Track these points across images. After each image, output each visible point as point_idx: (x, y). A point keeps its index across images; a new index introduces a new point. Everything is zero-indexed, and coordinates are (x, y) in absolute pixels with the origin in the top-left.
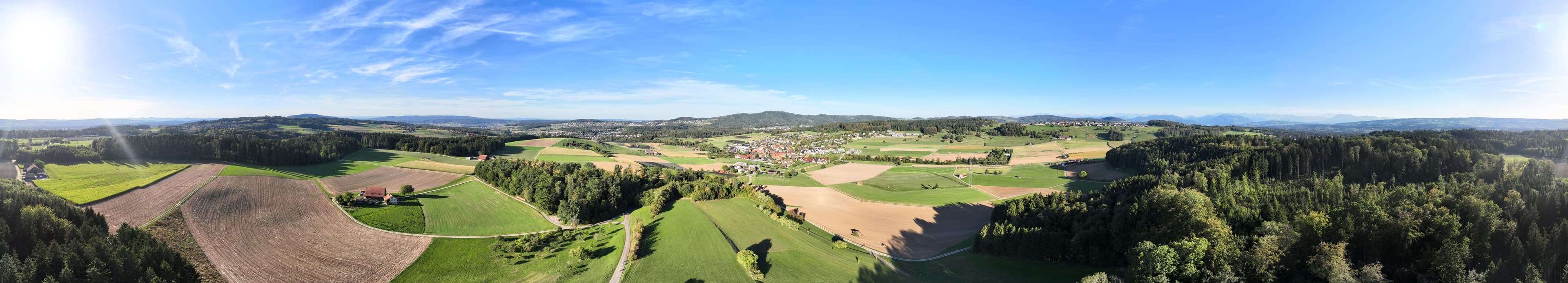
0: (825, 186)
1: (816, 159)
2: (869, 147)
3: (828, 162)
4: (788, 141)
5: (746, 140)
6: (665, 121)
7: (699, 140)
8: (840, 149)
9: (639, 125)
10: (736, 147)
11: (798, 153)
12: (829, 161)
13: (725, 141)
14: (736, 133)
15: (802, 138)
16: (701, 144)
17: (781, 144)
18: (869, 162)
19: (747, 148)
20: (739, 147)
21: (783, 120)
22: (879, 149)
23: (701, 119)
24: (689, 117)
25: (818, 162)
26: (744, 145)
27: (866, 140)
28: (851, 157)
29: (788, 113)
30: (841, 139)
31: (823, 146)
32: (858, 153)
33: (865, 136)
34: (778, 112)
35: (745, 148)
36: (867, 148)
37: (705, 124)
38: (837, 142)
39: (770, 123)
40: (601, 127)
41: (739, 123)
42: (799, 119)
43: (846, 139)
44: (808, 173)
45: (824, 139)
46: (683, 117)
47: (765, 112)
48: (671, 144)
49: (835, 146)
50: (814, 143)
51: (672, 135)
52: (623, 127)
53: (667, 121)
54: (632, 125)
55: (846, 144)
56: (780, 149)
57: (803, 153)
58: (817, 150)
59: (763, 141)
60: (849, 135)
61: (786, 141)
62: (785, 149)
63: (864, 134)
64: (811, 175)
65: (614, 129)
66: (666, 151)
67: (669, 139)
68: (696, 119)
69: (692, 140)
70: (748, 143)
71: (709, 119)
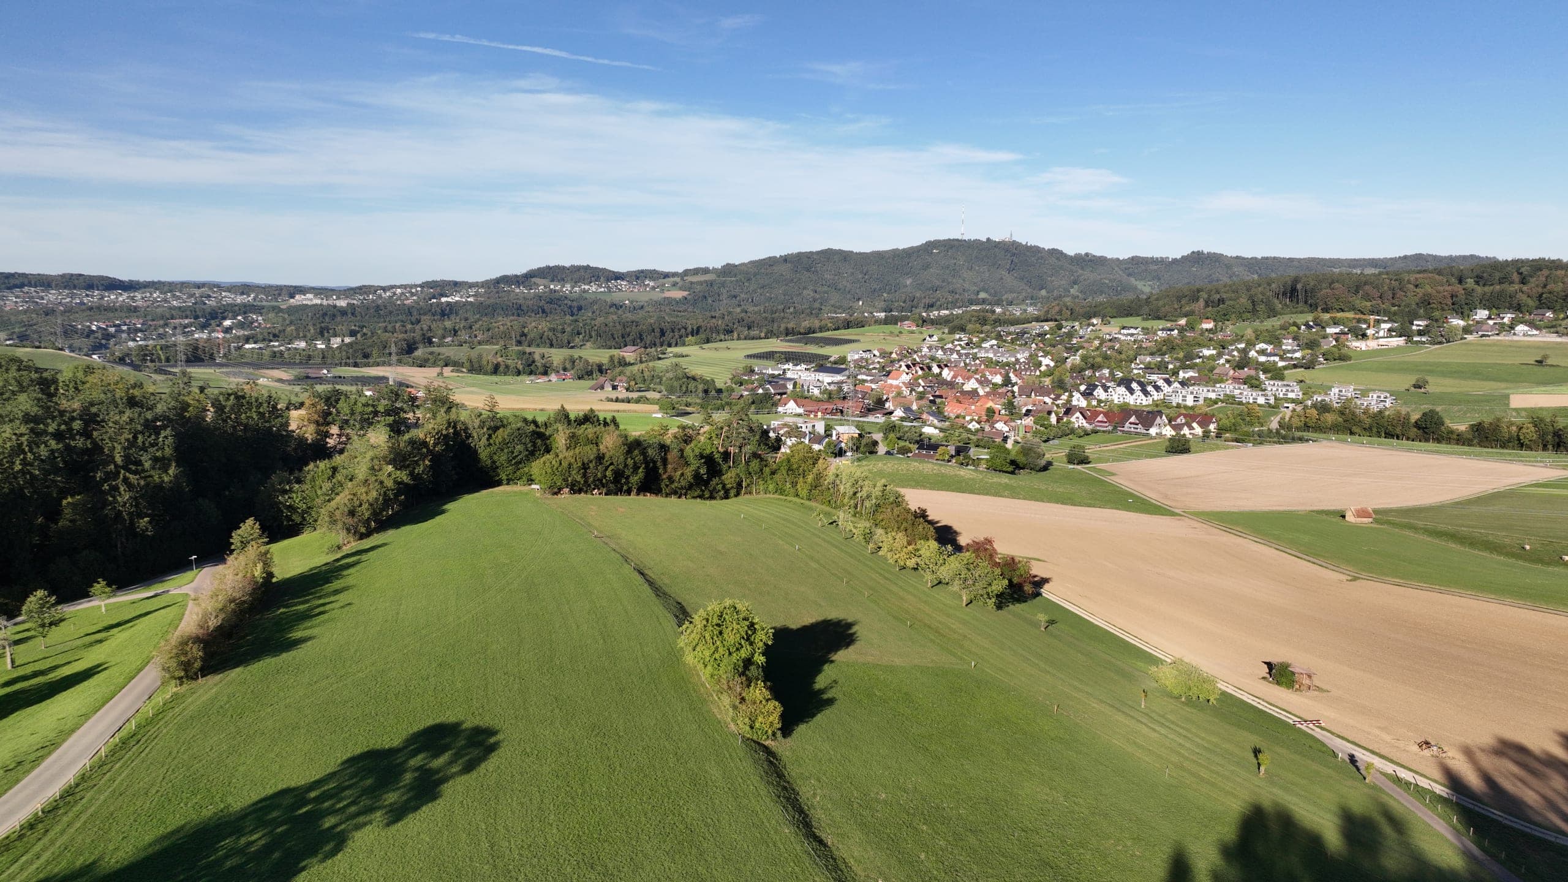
0: (1173, 514)
1: (1147, 417)
2: (1436, 385)
3: (1206, 435)
4: (1022, 356)
5: (834, 352)
6: (471, 285)
7: (629, 354)
8: (1274, 388)
9: (342, 303)
10: (789, 375)
11: (1065, 397)
12: (1212, 427)
13: (740, 355)
14: (791, 325)
15: (1090, 341)
16: (635, 368)
17: (989, 363)
18: (1431, 445)
19: (838, 378)
20: (798, 373)
21: (1009, 280)
22: (1507, 397)
23: (638, 276)
24: (587, 268)
25: (1153, 431)
26: (821, 368)
27: (1429, 353)
28: (1329, 418)
29: (1035, 250)
30: (1288, 344)
31: (1191, 374)
32: (1375, 402)
33: (1420, 333)
34: (990, 246)
35: (827, 378)
36: (1430, 388)
37: (657, 295)
38: (1262, 359)
39: (952, 292)
40: (136, 309)
41: (808, 293)
42: (1088, 275)
43: (1312, 345)
44: (1100, 466)
45: (1200, 345)
46: (557, 267)
47: (930, 245)
48: (496, 370)
49: (1253, 373)
50: (1148, 359)
51: (505, 335)
52: (259, 310)
53: (485, 284)
54: (310, 299)
55: (1309, 366)
56: (984, 382)
57: (1088, 394)
58: (1157, 388)
59: (911, 352)
60: (1330, 330)
61: (1013, 352)
62: (1007, 382)
63: (1419, 324)
64: (1113, 474)
65: (213, 317)
66: (472, 393)
67: (489, 352)
68: (618, 276)
69: (595, 354)
70: (843, 360)
71: (675, 275)
